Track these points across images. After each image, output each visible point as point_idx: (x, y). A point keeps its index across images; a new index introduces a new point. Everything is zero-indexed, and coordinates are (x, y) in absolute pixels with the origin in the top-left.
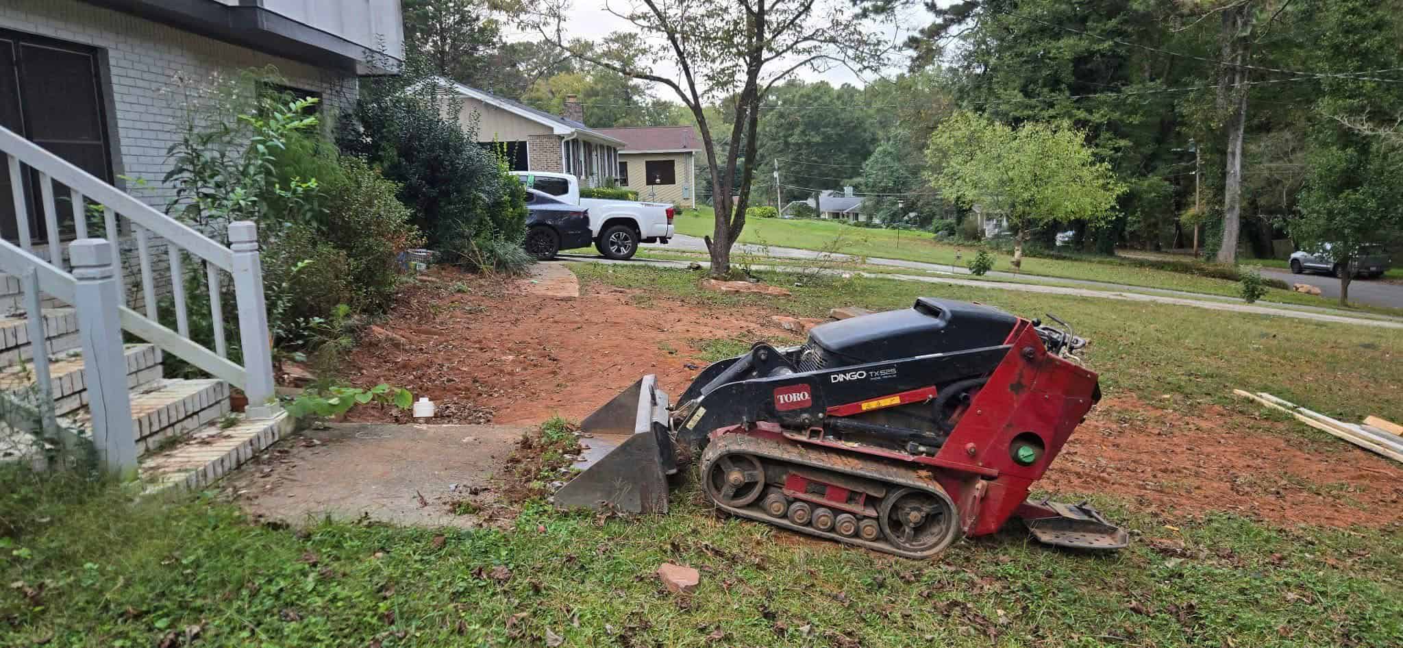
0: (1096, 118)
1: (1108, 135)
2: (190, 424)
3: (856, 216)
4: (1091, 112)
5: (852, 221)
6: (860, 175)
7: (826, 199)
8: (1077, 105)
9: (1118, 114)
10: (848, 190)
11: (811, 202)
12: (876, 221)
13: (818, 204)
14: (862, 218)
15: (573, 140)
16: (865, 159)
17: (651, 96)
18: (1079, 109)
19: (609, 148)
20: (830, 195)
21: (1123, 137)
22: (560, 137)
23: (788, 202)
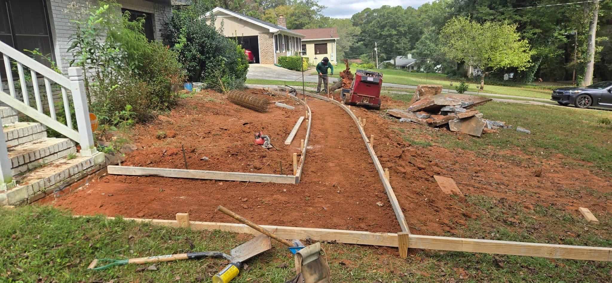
0: (524, 19)
1: (530, 27)
2: (52, 158)
3: (413, 68)
4: (522, 16)
5: (410, 70)
6: (414, 49)
7: (399, 60)
8: (515, 13)
9: (535, 17)
10: (410, 56)
11: (392, 61)
12: (422, 70)
13: (395, 62)
14: (415, 69)
15: (279, 34)
16: (417, 41)
17: (319, 15)
18: (516, 15)
19: (297, 38)
20: (401, 58)
21: (537, 28)
22: (273, 34)
23: (381, 62)
